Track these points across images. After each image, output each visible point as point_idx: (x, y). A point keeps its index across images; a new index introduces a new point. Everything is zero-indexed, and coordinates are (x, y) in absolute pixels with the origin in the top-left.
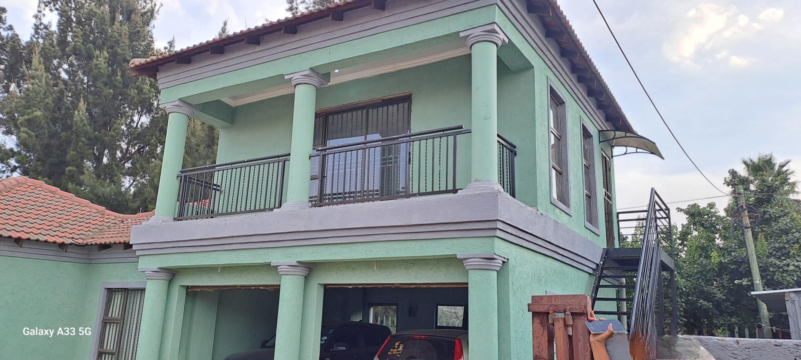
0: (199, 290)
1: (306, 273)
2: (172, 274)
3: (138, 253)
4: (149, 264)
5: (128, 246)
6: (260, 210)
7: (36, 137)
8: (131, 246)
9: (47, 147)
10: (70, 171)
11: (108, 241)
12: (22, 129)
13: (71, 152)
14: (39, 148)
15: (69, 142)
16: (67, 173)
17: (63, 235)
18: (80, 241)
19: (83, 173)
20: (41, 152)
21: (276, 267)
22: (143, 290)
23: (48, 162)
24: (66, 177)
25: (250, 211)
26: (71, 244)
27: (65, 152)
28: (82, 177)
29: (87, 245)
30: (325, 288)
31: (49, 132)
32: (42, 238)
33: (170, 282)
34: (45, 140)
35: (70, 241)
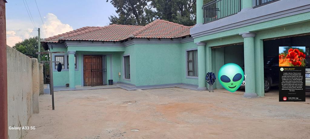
0: (215, 48)
1: (254, 36)
2: (205, 43)
3: (193, 37)
4: (197, 41)
5: (190, 36)
6: (233, 14)
7: (162, 6)
8: (191, 35)
9: (165, 9)
10: (173, 15)
11: (184, 35)
12: (157, 4)
13: (172, 9)
14: (163, 10)
15: (171, 6)
16: (172, 16)
17: (171, 35)
18: (176, 37)
19: (177, 15)
20: (164, 11)
21: (241, 35)
22: (197, 50)
23: (166, 14)
24: (173, 18)
25: (229, 16)
26: (174, 38)
27: (171, 10)
28: (177, 17)
29: (178, 38)
30: (263, 41)
31: (165, 3)
32: (165, 37)
33: (205, 46)
34: (164, 7)
35: (174, 37)
